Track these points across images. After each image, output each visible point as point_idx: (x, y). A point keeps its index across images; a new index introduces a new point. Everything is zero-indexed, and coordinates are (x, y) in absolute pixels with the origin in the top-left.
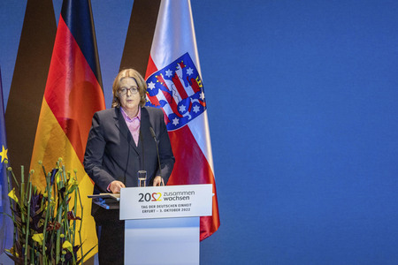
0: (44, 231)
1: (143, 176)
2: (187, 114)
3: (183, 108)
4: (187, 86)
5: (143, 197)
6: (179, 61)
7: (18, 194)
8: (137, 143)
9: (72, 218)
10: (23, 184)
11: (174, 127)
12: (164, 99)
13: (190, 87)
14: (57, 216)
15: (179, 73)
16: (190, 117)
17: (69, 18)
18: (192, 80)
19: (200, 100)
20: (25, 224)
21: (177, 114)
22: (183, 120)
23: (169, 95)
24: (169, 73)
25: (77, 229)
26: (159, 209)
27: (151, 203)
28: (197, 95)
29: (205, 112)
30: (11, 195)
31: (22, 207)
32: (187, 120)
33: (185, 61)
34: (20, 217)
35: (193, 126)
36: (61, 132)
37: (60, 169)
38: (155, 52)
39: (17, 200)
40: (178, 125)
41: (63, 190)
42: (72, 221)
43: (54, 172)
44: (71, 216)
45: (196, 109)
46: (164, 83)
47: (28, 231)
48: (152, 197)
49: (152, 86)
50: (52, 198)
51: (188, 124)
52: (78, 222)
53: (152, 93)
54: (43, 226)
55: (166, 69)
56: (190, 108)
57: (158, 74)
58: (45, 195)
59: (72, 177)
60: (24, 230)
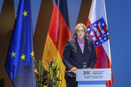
0: (48, 85)
1: (85, 65)
2: (102, 40)
3: (100, 38)
4: (102, 30)
5: (85, 73)
6: (99, 20)
7: (38, 70)
8: (83, 52)
9: (58, 80)
10: (40, 67)
11: (97, 45)
12: (93, 35)
13: (103, 30)
14: (53, 79)
15: (99, 25)
16: (103, 42)
17: (58, 4)
18: (104, 28)
19: (107, 35)
20: (40, 82)
21: (98, 40)
22: (100, 43)
23: (95, 33)
24: (95, 25)
25: (60, 84)
26: (91, 77)
27: (88, 75)
28: (106, 33)
29: (109, 40)
30: (36, 71)
31: (39, 75)
32: (102, 43)
33: (102, 20)
34: (39, 79)
35: (104, 45)
36: (54, 46)
37: (54, 62)
38: (90, 17)
39: (38, 73)
40: (98, 45)
41: (55, 69)
42: (58, 81)
43: (52, 62)
44: (58, 79)
45: (105, 39)
46: (93, 28)
47: (41, 85)
48: (88, 73)
49: (89, 29)
50: (51, 72)
51: (102, 44)
52: (60, 81)
53: (89, 32)
54: (47, 83)
55: (94, 23)
56: (103, 38)
57: (91, 25)
58: (48, 71)
59: (58, 65)
60: (40, 84)
